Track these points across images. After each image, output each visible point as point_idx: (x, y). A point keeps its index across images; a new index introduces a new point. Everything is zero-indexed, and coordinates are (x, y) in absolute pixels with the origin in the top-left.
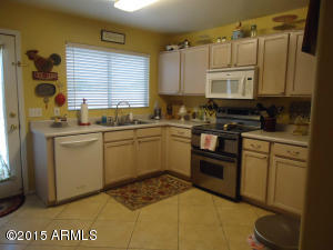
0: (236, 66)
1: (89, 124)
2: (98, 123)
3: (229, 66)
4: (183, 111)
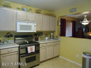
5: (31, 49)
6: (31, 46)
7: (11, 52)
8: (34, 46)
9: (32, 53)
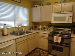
0: (63, 12)
1: (7, 35)
2: (11, 34)
3: (61, 12)
4: (40, 27)
5: (57, 39)
6: (58, 36)
7: (44, 36)
8: (61, 38)
9: (57, 43)
